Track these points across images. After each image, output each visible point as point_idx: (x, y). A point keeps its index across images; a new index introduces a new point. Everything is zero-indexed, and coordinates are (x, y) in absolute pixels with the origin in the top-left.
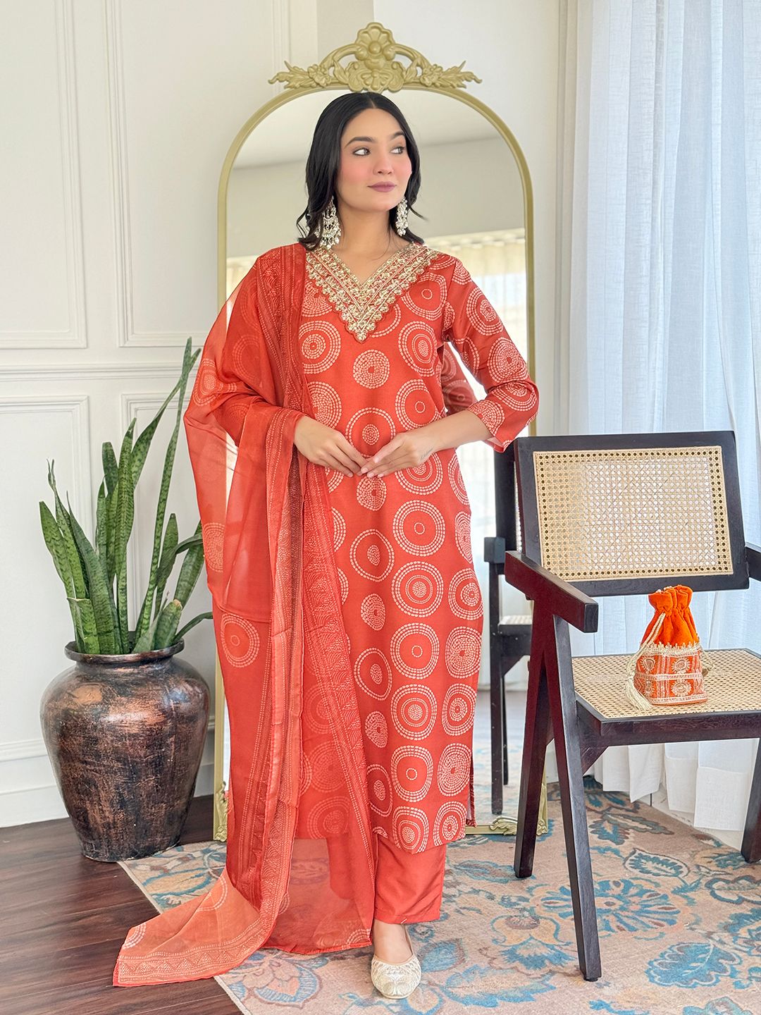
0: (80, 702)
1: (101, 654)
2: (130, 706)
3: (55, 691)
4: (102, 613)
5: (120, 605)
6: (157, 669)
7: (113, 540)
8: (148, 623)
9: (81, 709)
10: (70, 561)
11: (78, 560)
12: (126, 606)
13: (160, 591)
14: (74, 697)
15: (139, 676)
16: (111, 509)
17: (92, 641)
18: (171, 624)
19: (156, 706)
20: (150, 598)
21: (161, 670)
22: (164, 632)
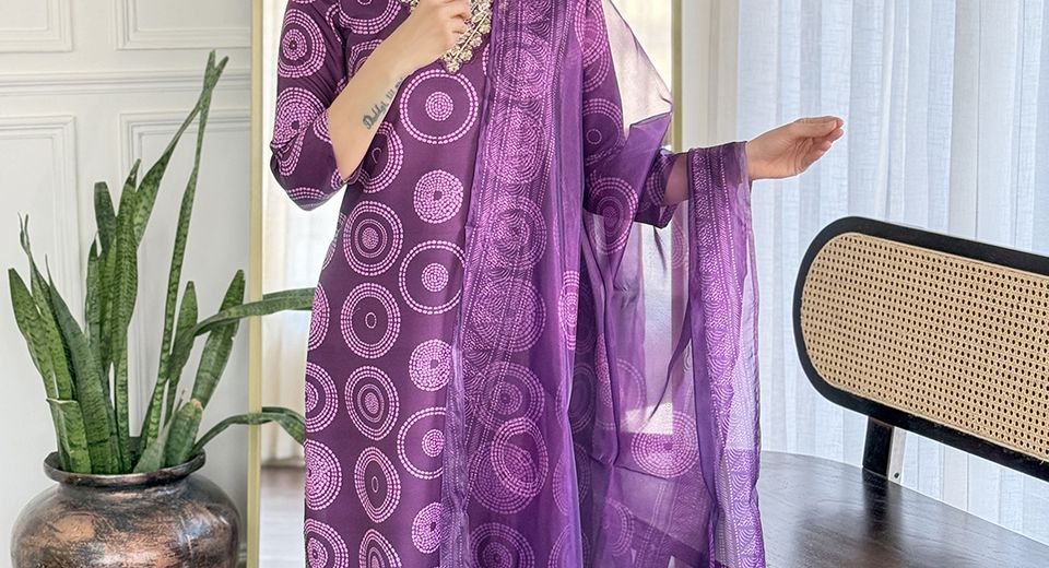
0: (64, 538)
1: (93, 473)
2: (133, 544)
3: (31, 522)
4: (95, 416)
5: (119, 406)
6: (168, 493)
7: (109, 316)
8: (157, 430)
9: (66, 547)
10: (51, 349)
11: (60, 347)
12: (127, 408)
13: (173, 385)
14: (56, 530)
15: (144, 503)
16: (106, 274)
17: (81, 456)
18: (188, 432)
19: (167, 544)
20: (159, 397)
21: (175, 494)
22: (178, 441)
